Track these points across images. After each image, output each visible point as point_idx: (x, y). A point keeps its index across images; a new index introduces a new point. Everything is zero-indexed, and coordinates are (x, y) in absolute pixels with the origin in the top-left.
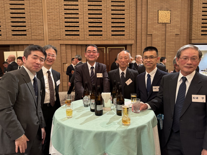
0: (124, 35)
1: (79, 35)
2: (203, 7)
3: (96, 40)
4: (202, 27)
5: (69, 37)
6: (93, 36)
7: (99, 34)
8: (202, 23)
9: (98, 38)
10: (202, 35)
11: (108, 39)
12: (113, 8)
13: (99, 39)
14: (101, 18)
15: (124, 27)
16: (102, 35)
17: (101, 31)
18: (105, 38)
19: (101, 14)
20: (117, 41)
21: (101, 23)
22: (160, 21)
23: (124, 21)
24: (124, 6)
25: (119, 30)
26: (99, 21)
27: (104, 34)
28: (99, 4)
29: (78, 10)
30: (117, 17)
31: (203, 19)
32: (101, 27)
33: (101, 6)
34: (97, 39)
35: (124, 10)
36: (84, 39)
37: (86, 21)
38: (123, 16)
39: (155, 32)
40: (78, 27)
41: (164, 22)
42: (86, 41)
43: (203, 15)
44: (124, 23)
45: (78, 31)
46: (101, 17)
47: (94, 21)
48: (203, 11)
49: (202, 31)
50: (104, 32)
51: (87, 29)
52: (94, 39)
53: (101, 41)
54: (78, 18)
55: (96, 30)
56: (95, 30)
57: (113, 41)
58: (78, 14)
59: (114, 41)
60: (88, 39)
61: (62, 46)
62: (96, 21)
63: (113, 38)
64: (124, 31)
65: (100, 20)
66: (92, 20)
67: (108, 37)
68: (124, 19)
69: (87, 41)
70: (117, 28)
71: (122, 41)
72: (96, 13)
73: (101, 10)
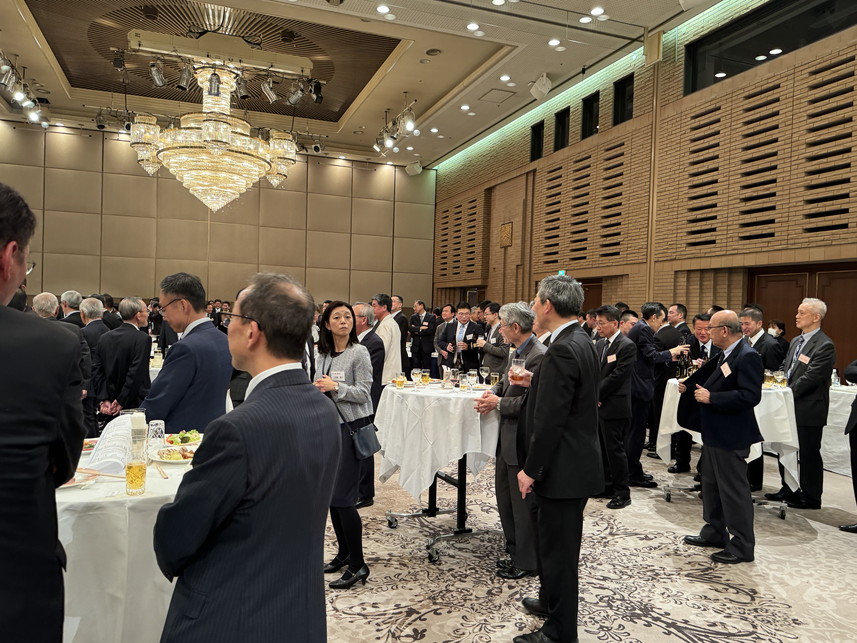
0: (845, 226)
1: (713, 242)
3: (756, 252)
5: (693, 249)
6: (747, 241)
7: (764, 232)
9: (762, 245)
11: (790, 247)
12: (813, 137)
13: (764, 249)
14: (774, 181)
15: (846, 196)
16: (772, 235)
17: (773, 221)
18: (783, 242)
19: (775, 168)
20: (822, 249)
21: (774, 194)
23: (846, 176)
24: (849, 120)
25: (828, 209)
26: (768, 192)
27: (779, 229)
28: (770, 138)
29: (716, 169)
30: (822, 167)
32: (773, 208)
33: (776, 141)
34: (759, 250)
35: (849, 135)
36: (724, 253)
37: (735, 199)
38: (846, 155)
40: (715, 218)
42: (730, 257)
44: (847, 181)
45: (714, 230)
46: (774, 177)
47: (755, 194)
50: (779, 225)
51: (735, 222)
52: (751, 250)
53: (771, 253)
54: (715, 194)
55: (759, 219)
56: (754, 220)
57: (807, 250)
58: (716, 181)
59: (812, 250)
60: (736, 252)
61: (678, 275)
62: (759, 193)
63: (807, 240)
64: (846, 211)
65: (768, 189)
66: (749, 193)
67: (792, 239)
68: (848, 166)
69: (734, 257)
70: (821, 204)
71: (838, 247)
72: (760, 167)
73: (775, 154)
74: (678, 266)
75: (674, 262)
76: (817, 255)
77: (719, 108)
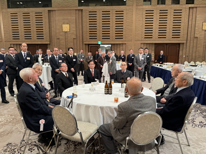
0: (43, 39)
1: (19, 39)
2: (89, 22)
4: (90, 34)
5: (14, 40)
6: (27, 39)
7: (29, 38)
8: (90, 31)
9: (29, 40)
10: (90, 39)
12: (37, 24)
14: (30, 30)
15: (43, 34)
16: (31, 39)
17: (31, 36)
18: (33, 40)
19: (30, 27)
21: (31, 32)
22: (64, 30)
23: (43, 31)
24: (42, 22)
25: (40, 36)
28: (29, 22)
29: (18, 25)
30: (39, 29)
31: (90, 29)
32: (31, 34)
33: (30, 23)
35: (43, 25)
37: (23, 32)
38: (42, 28)
39: (61, 37)
40: (19, 34)
41: (66, 31)
43: (89, 27)
44: (43, 32)
45: (19, 37)
48: (89, 24)
49: (90, 36)
51: (23, 36)
52: (27, 41)
53: (31, 42)
54: (18, 30)
56: (27, 36)
58: (18, 28)
60: (24, 41)
61: (11, 45)
62: (28, 31)
63: (37, 40)
64: (43, 36)
66: (26, 31)
67: (35, 40)
68: (43, 29)
71: (42, 42)
72: (27, 27)
73: (30, 25)
74: (11, 43)
75: (10, 42)
76: (39, 43)
77: (17, 14)
